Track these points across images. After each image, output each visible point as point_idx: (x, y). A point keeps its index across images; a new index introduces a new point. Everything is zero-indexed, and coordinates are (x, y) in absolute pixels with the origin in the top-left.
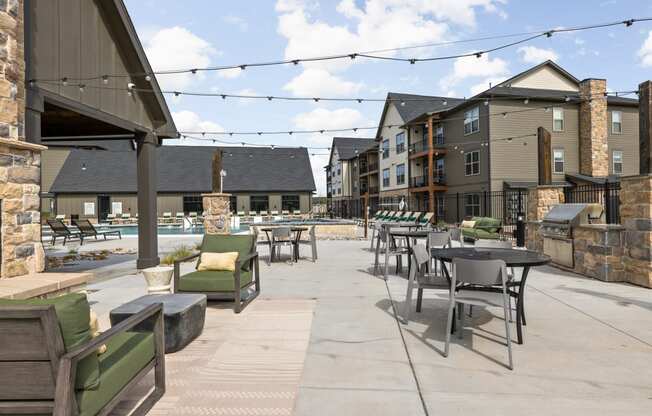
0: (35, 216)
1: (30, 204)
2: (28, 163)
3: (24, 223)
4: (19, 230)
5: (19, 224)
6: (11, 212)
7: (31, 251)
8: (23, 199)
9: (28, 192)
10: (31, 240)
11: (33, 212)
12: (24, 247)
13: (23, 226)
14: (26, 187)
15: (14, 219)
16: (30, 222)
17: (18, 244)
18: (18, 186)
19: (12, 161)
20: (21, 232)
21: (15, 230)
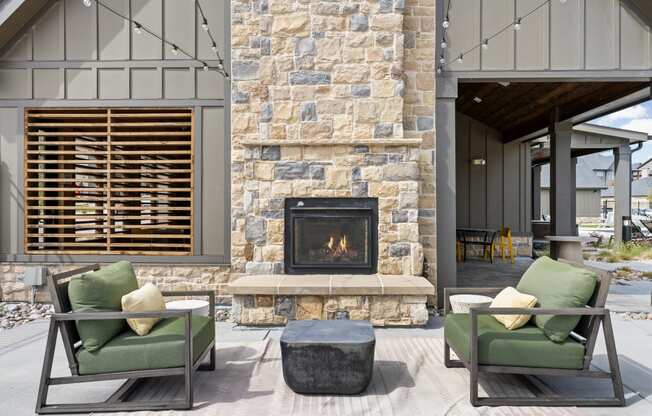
0: (413, 214)
1: (405, 202)
2: (404, 159)
3: (399, 221)
4: (394, 228)
5: (394, 222)
6: (386, 210)
7: (407, 252)
8: (399, 198)
9: (403, 190)
10: (406, 240)
11: (410, 210)
12: (398, 246)
13: (399, 224)
14: (401, 184)
15: (389, 217)
16: (405, 221)
17: (393, 242)
18: (392, 184)
19: (386, 159)
20: (396, 230)
21: (390, 228)
